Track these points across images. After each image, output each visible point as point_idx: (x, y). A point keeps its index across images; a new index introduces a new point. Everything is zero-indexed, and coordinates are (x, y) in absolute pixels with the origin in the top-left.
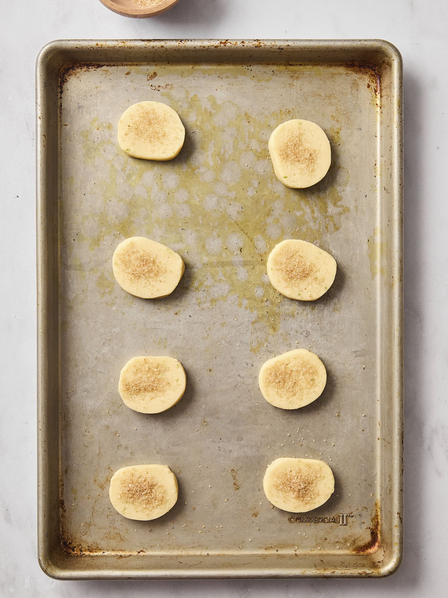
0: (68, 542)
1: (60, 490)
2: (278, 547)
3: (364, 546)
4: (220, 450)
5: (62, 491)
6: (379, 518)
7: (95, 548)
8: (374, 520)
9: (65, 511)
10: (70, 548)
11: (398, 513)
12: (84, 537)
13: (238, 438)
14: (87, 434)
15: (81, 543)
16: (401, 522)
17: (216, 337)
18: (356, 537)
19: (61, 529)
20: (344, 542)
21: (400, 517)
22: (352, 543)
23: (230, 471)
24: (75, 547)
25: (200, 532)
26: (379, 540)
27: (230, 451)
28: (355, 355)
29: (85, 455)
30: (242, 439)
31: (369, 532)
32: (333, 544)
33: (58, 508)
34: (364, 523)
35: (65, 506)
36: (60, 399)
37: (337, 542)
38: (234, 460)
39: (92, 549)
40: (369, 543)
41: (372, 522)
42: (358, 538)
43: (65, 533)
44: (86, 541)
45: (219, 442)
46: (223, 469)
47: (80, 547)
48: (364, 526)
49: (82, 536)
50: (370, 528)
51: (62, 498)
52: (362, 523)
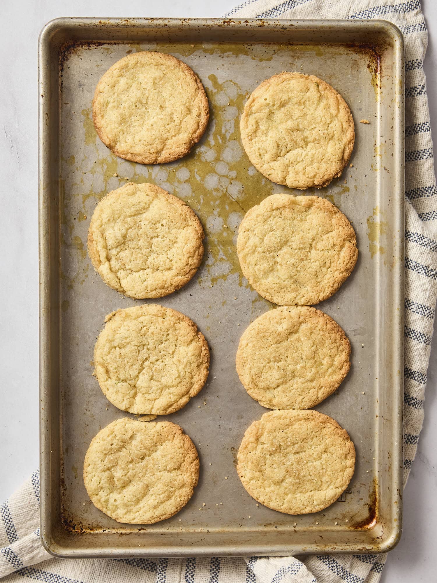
0: (69, 520)
1: (61, 469)
2: (277, 524)
3: (362, 522)
4: (220, 428)
5: (63, 470)
6: (377, 494)
7: (95, 526)
8: (372, 496)
9: (65, 490)
10: (70, 526)
11: (397, 490)
12: (85, 515)
13: (238, 416)
14: (88, 412)
15: (82, 521)
16: (401, 498)
17: (217, 316)
18: (354, 513)
19: (62, 507)
20: (343, 518)
21: (400, 494)
22: (350, 519)
23: (230, 449)
24: (76, 525)
25: (200, 509)
26: (377, 516)
27: (230, 429)
28: (354, 333)
29: (86, 434)
30: (242, 417)
31: (367, 508)
32: (332, 520)
33: (59, 487)
34: (362, 499)
35: (65, 485)
36: (60, 378)
37: (336, 518)
38: (234, 438)
39: (93, 527)
40: (367, 519)
41: (370, 498)
42: (356, 514)
43: (65, 512)
44: (87, 519)
45: (219, 421)
46: (224, 446)
47: (81, 525)
48: (362, 502)
49: (83, 514)
50: (367, 504)
51: (62, 477)
52: (360, 499)
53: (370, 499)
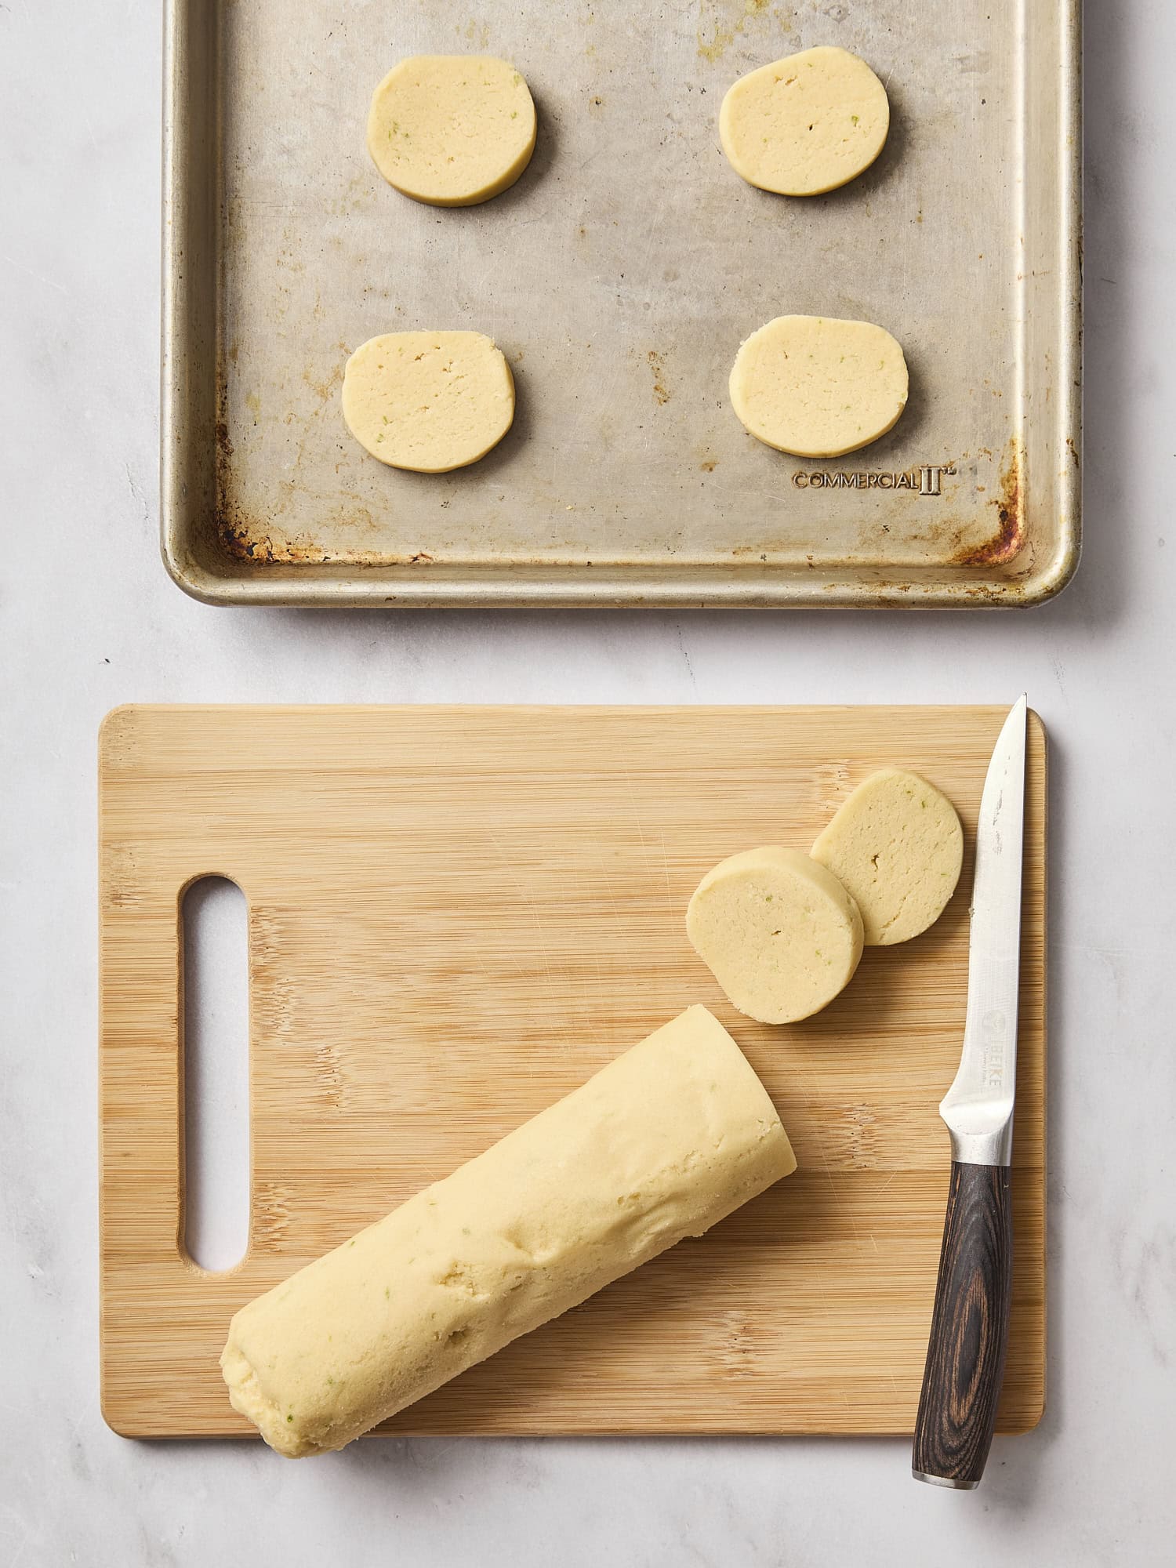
0: (238, 531)
1: (218, 400)
2: (767, 549)
3: (983, 548)
4: (620, 303)
5: (223, 404)
6: (1020, 475)
7: (304, 546)
8: (1008, 481)
9: (229, 454)
10: (241, 546)
11: (1068, 441)
12: (276, 521)
13: (667, 274)
14: (288, 259)
15: (270, 536)
16: (1076, 463)
17: (612, 19)
18: (962, 525)
19: (220, 497)
20: (933, 538)
21: (1073, 452)
22: (952, 541)
23: (645, 355)
24: (254, 544)
25: (570, 507)
26: (1020, 531)
27: (647, 306)
28: (960, 66)
29: (283, 312)
30: (676, 277)
31: (995, 512)
32: (905, 541)
33: (214, 442)
34: (983, 489)
35: (229, 441)
36: (219, 170)
37: (915, 537)
38: (657, 328)
39: (298, 549)
40: (994, 541)
41: (1003, 486)
42: (966, 528)
43: (230, 509)
44: (283, 528)
45: (619, 284)
46: (629, 350)
47: (268, 544)
48: (983, 498)
49: (272, 517)
50: (997, 502)
51: (222, 421)
52: (978, 489)
53: (1002, 490)
